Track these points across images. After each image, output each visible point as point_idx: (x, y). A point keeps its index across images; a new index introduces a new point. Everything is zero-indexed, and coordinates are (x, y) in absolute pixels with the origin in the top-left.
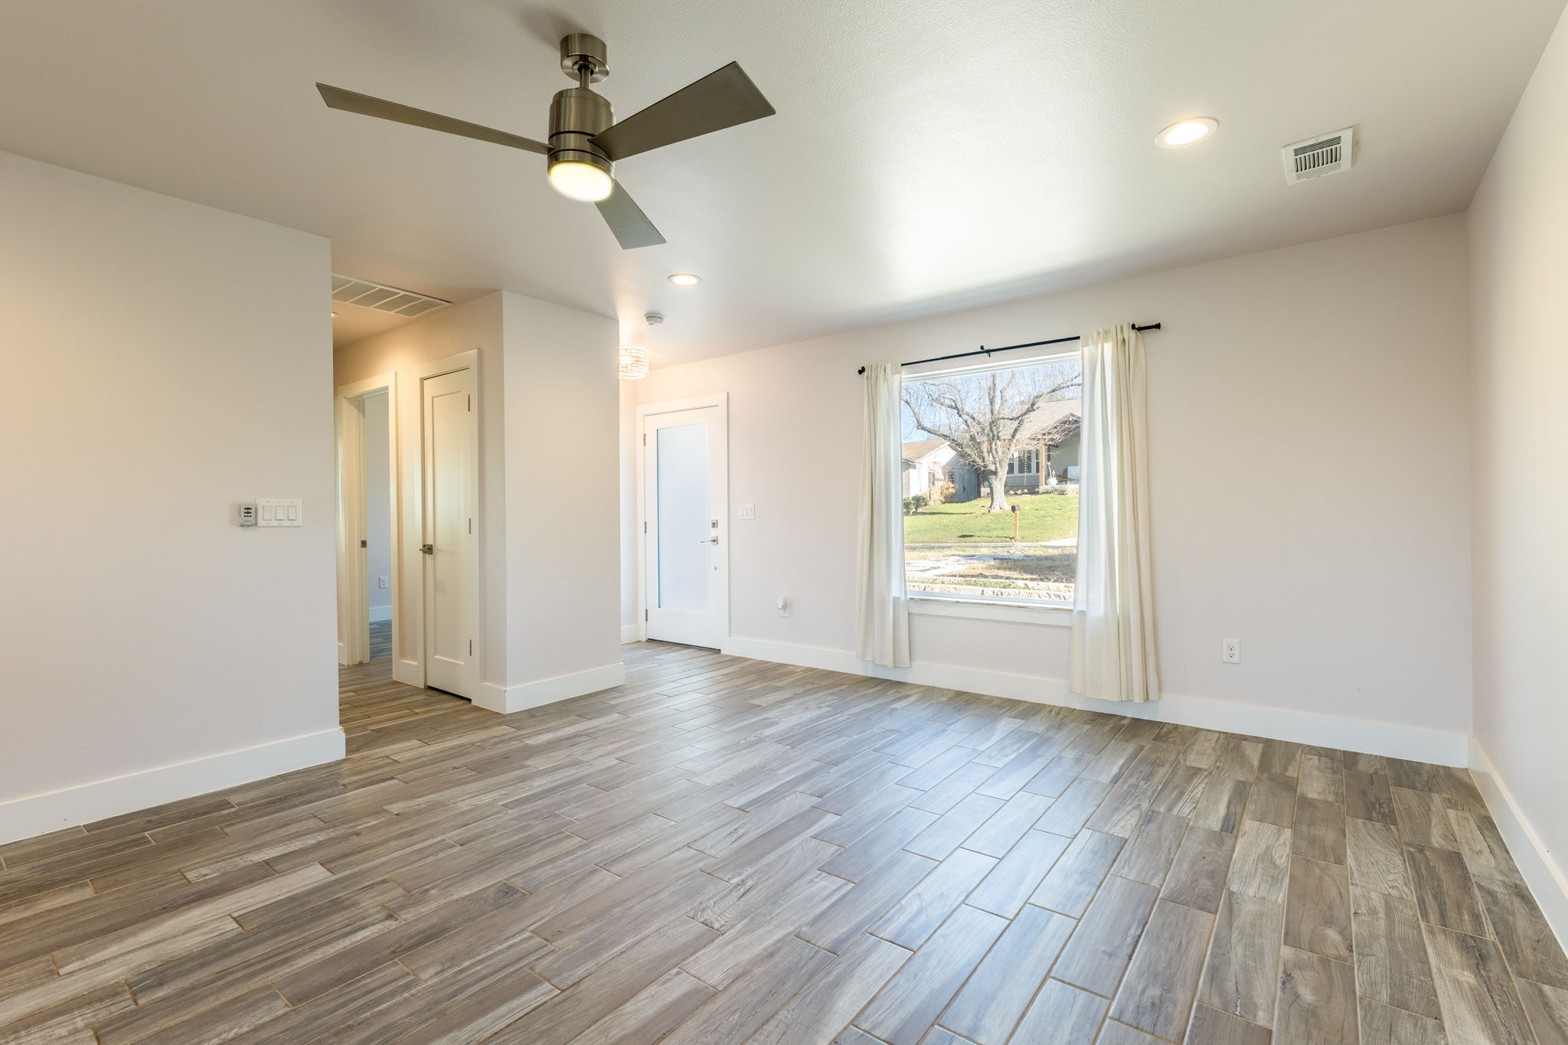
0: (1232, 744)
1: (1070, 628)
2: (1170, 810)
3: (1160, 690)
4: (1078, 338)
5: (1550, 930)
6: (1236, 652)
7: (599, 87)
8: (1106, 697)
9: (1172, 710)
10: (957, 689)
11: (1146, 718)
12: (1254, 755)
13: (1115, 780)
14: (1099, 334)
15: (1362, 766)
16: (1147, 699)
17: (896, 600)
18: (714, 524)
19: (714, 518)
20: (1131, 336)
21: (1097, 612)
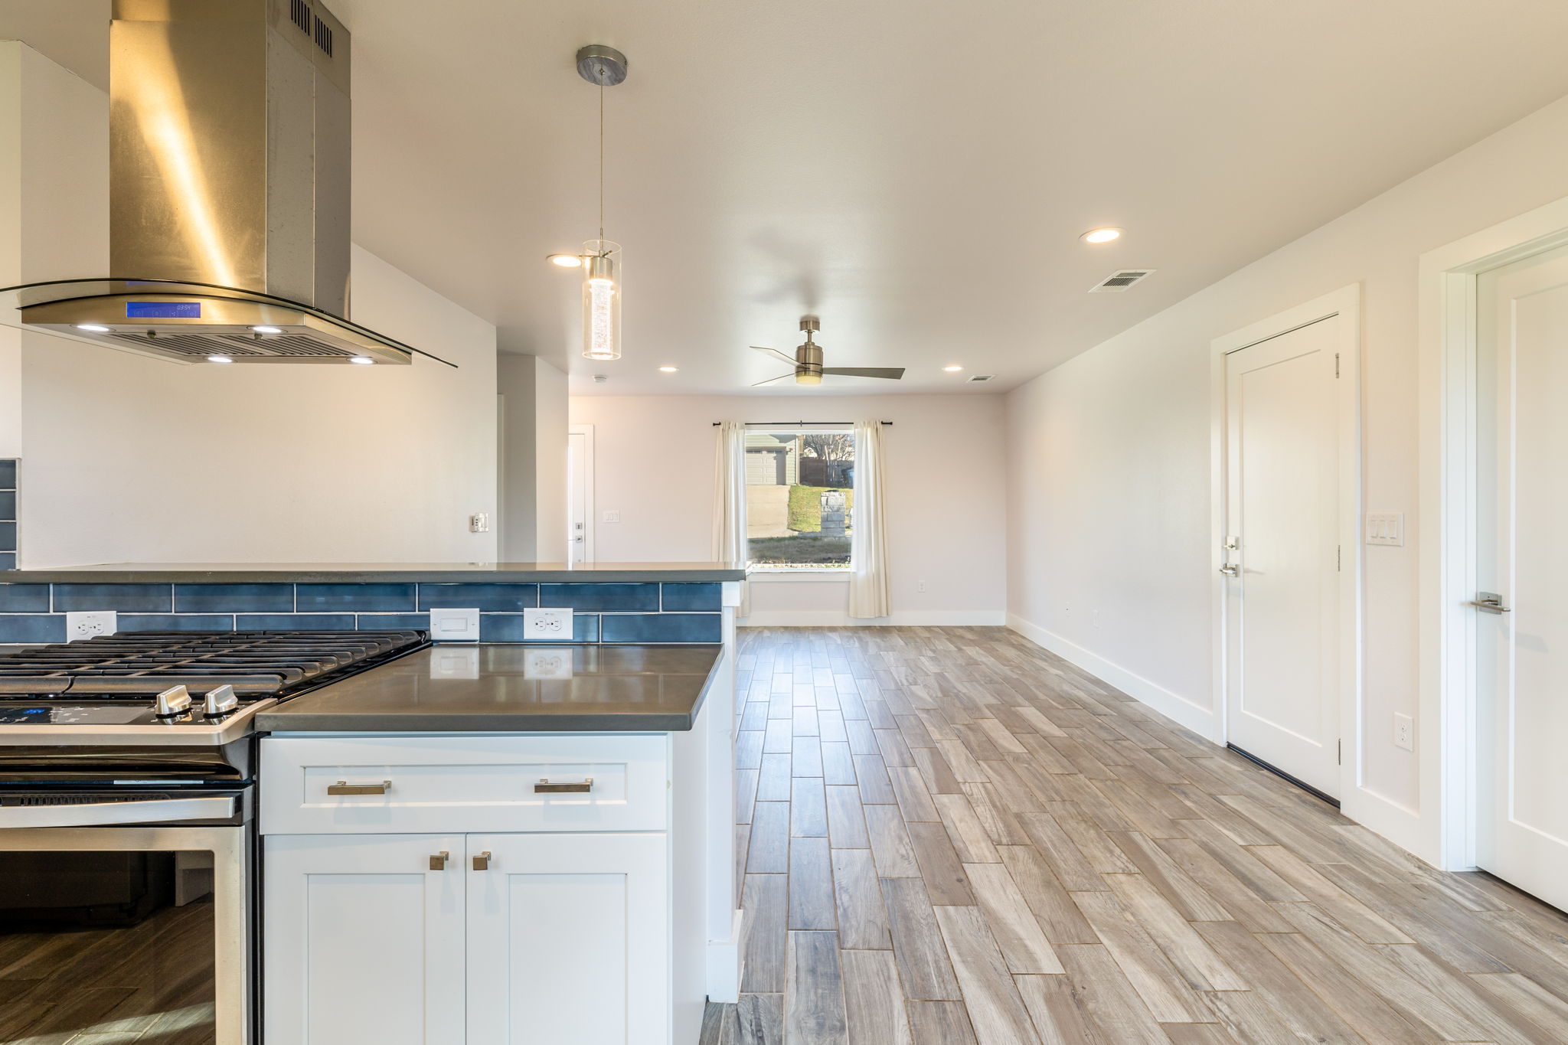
0: (928, 629)
1: (848, 584)
3: (894, 610)
4: (852, 423)
6: (924, 586)
8: (867, 615)
9: (897, 618)
11: (886, 625)
14: (864, 423)
16: (887, 614)
18: (579, 527)
19: (579, 521)
20: (880, 426)
21: (862, 573)
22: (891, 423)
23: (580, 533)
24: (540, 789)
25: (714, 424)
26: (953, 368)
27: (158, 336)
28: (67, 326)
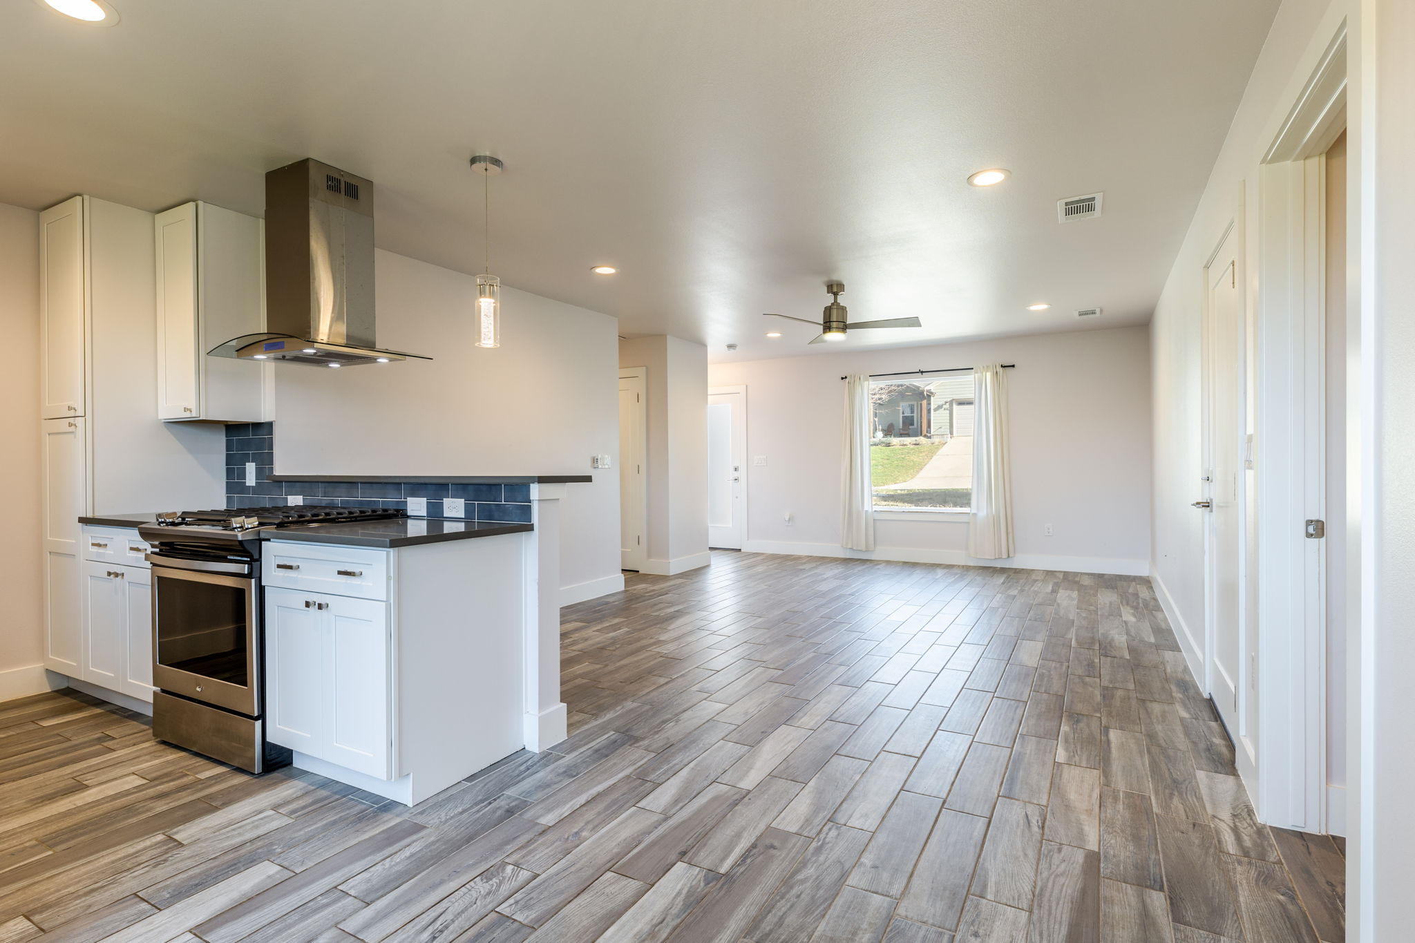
0: (1050, 574)
1: (968, 523)
2: (1030, 589)
3: (1015, 552)
4: (972, 369)
5: (1175, 638)
6: (1051, 530)
7: (842, 300)
8: (987, 556)
9: (1021, 561)
10: (903, 560)
11: (1007, 567)
12: (1061, 576)
13: (1003, 583)
14: (984, 367)
15: (1106, 577)
16: (1009, 556)
17: (867, 511)
18: (736, 469)
19: (736, 465)
20: (1000, 370)
21: (983, 513)
22: (1013, 366)
23: (736, 474)
24: (340, 573)
25: (842, 378)
26: (1039, 307)
27: (287, 357)
28: (250, 357)
